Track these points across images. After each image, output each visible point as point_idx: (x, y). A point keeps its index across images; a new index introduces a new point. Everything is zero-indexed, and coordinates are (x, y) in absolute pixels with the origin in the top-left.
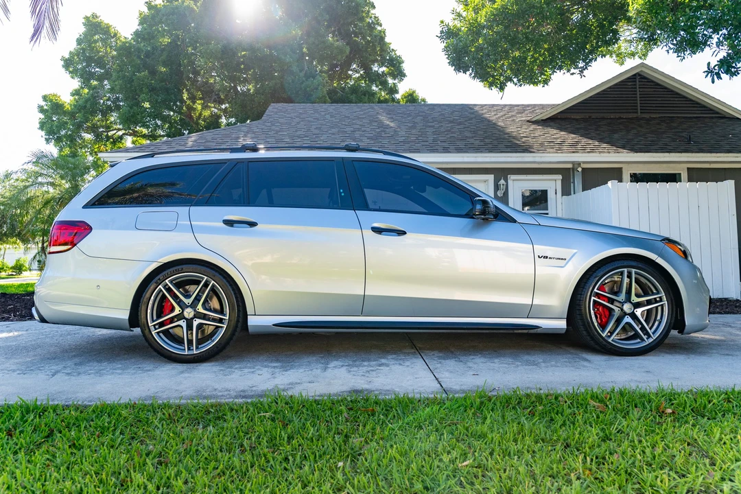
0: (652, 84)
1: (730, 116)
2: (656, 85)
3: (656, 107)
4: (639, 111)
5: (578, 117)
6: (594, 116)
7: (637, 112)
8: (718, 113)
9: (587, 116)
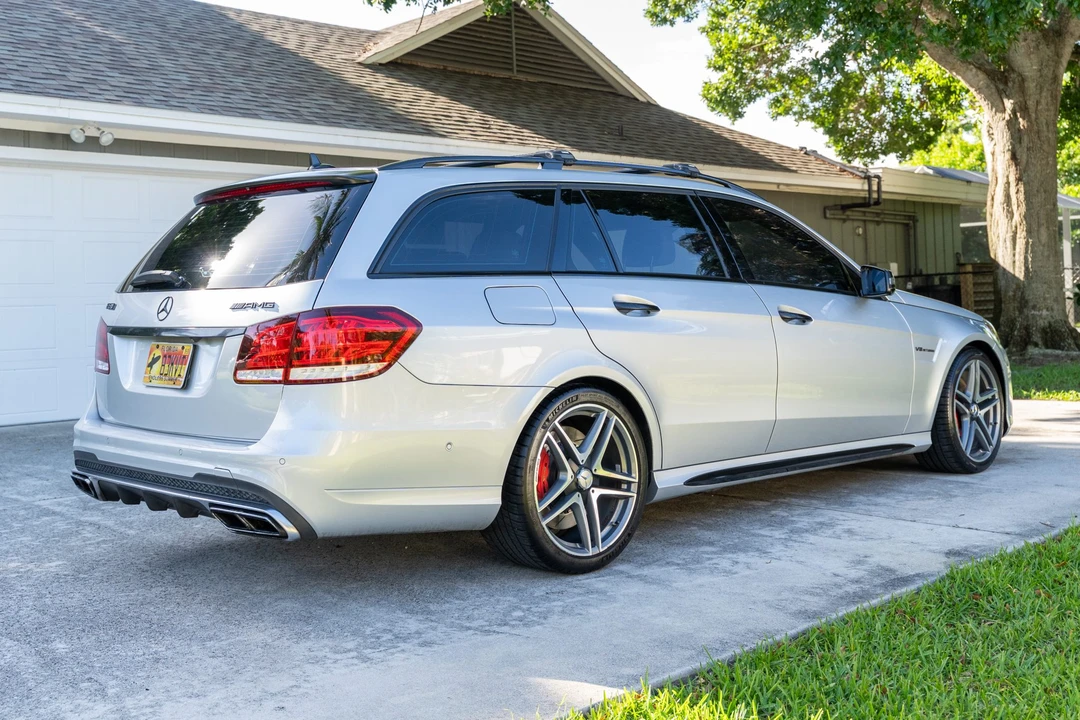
0: (530, 23)
1: (627, 94)
2: (534, 25)
3: (534, 63)
4: (515, 68)
5: (428, 66)
6: (451, 67)
7: (511, 70)
8: (610, 86)
9: (440, 65)
